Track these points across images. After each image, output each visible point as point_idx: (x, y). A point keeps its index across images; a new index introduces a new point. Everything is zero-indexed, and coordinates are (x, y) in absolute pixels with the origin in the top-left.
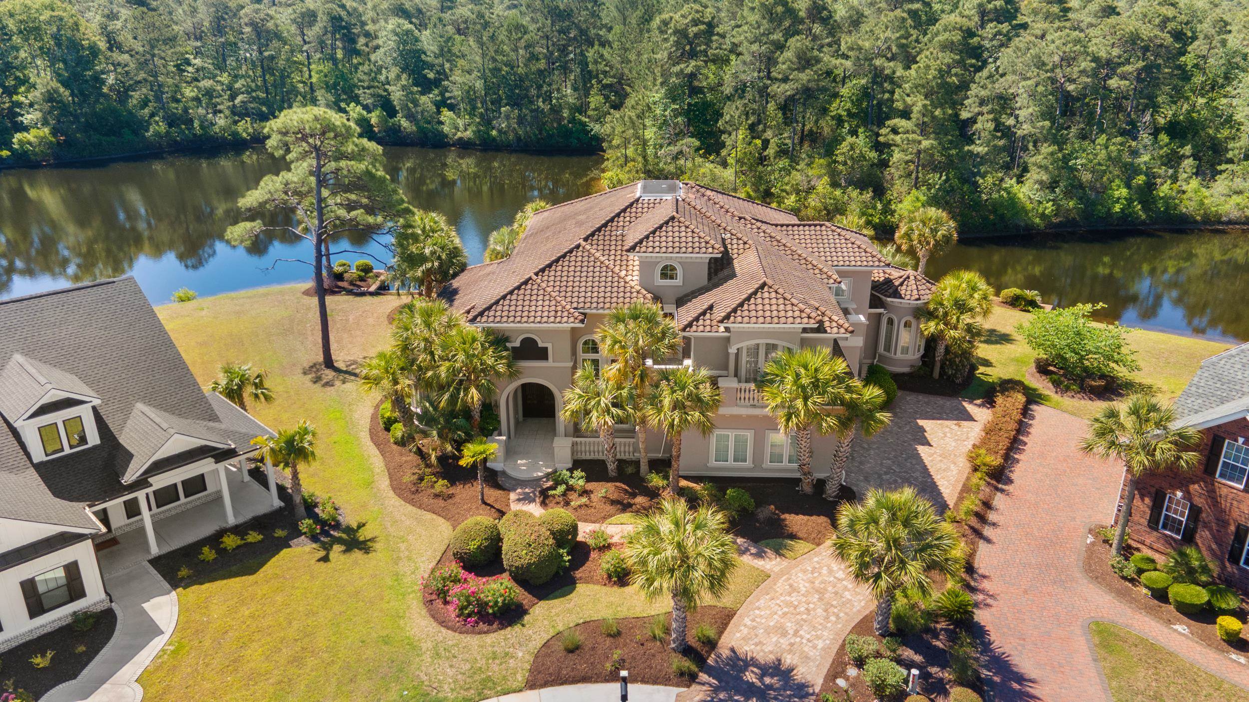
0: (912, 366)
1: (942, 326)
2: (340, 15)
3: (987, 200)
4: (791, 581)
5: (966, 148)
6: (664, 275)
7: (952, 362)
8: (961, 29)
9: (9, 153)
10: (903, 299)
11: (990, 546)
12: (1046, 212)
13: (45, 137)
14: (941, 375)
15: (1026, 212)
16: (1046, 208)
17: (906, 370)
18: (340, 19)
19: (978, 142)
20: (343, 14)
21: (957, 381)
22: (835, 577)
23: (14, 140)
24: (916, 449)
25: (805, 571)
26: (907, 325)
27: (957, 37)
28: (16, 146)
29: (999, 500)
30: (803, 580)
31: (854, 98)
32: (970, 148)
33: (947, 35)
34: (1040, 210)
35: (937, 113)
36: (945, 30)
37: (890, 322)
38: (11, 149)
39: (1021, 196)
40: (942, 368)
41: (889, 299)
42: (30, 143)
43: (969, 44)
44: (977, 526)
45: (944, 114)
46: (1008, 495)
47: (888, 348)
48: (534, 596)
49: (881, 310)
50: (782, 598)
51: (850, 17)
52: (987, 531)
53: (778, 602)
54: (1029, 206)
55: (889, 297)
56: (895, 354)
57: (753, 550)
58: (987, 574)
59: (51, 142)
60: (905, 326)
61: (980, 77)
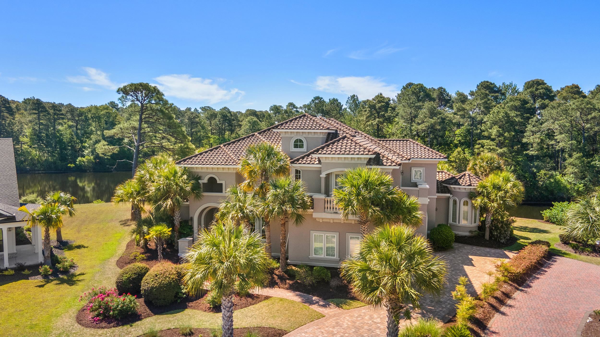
0: (470, 232)
1: (486, 200)
2: (227, 115)
3: (543, 185)
4: (339, 321)
5: (524, 152)
6: (296, 146)
7: (497, 228)
8: (520, 100)
9: (74, 165)
10: (461, 185)
11: (503, 316)
12: (580, 189)
13: (91, 160)
14: (490, 238)
15: (568, 190)
16: (579, 187)
17: (467, 234)
18: (227, 116)
19: (531, 149)
20: (229, 115)
21: (502, 241)
22: (373, 321)
23: (78, 160)
24: (463, 267)
25: (351, 316)
26: (466, 203)
27: (518, 103)
28: (77, 163)
29: (517, 295)
30: (348, 320)
31: (462, 134)
32: (527, 152)
33: (512, 103)
34: (576, 188)
35: (506, 135)
36: (511, 101)
37: (455, 202)
38: (75, 164)
39: (564, 181)
40: (491, 232)
41: (452, 186)
42: (84, 162)
43: (525, 107)
44: (496, 304)
45: (510, 135)
46: (526, 293)
47: (454, 220)
48: (152, 312)
49: (448, 195)
50: (327, 329)
51: (460, 99)
52: (503, 309)
53: (322, 330)
54: (569, 186)
55: (452, 184)
56: (459, 223)
57: (321, 303)
58: (497, 331)
59: (92, 161)
60: (464, 205)
61: (532, 121)
